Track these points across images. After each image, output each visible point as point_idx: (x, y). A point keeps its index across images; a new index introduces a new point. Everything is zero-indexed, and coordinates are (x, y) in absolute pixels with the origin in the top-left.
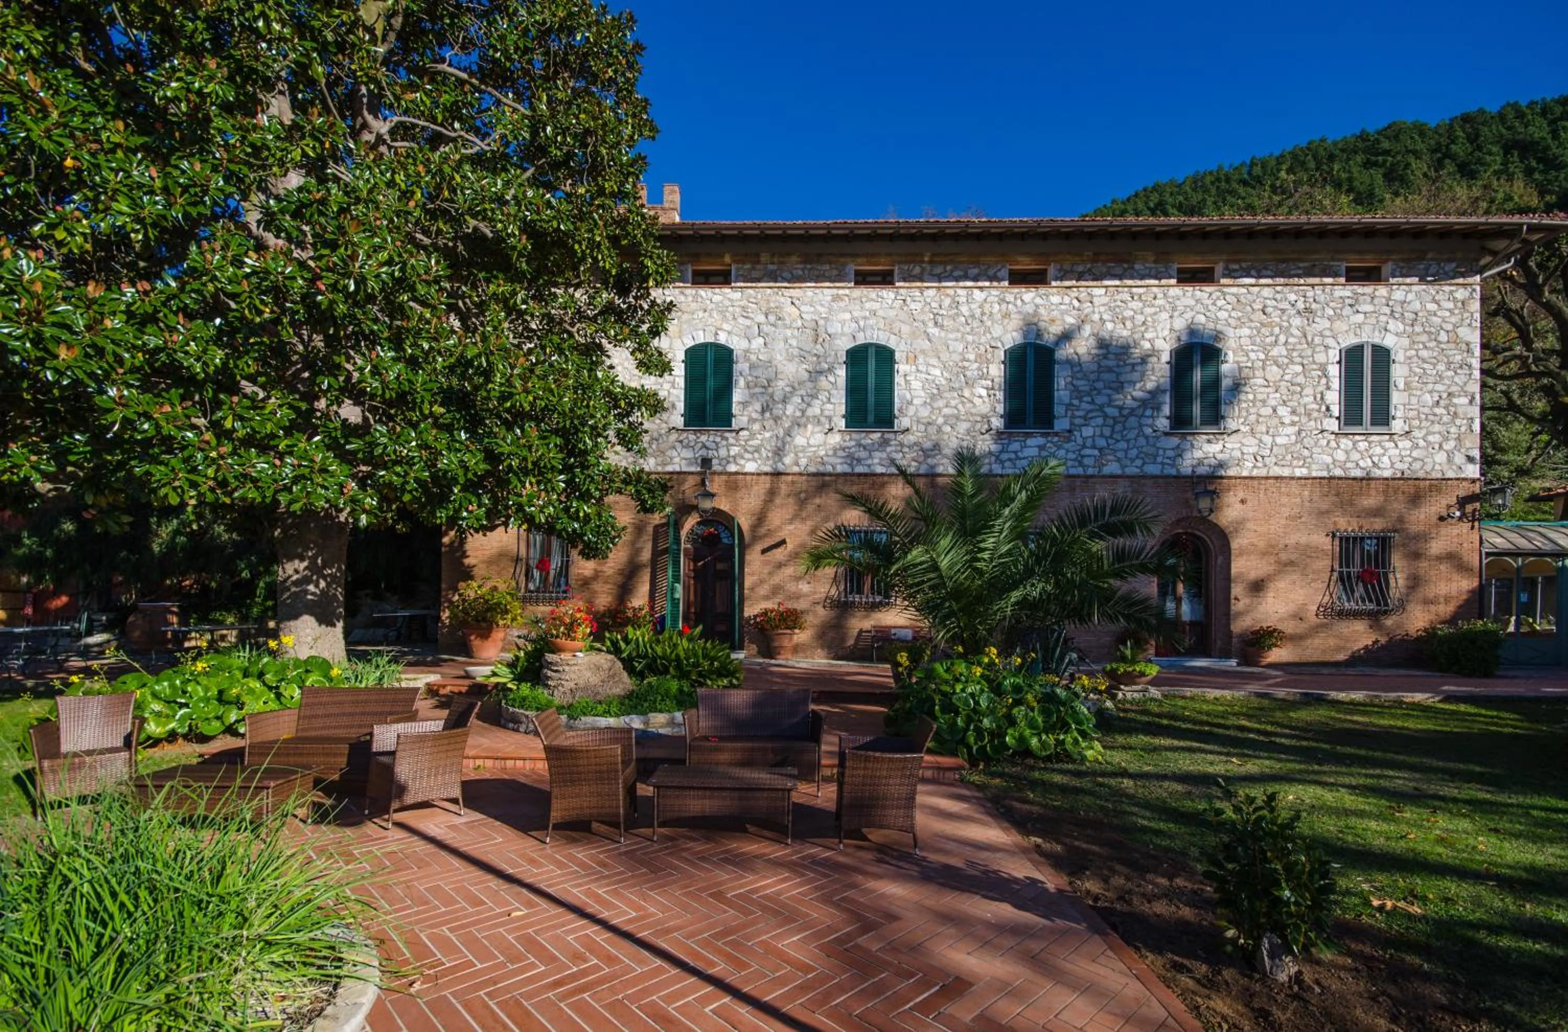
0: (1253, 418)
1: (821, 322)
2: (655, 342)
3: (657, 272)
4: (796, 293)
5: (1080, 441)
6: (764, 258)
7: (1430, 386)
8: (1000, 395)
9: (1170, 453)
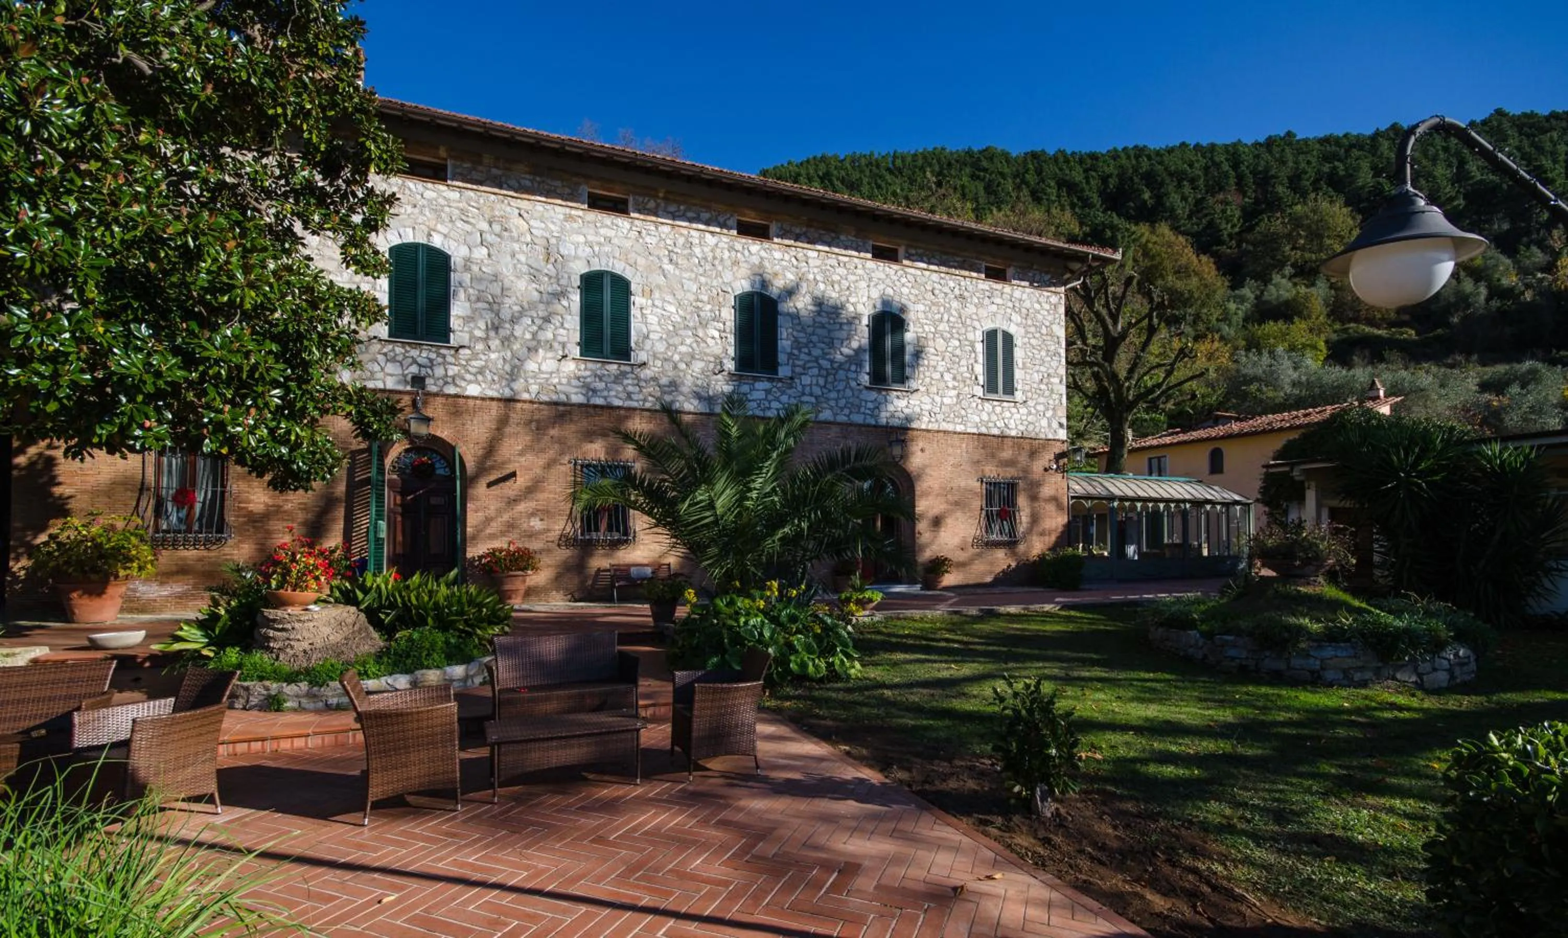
0: (928, 380)
1: (553, 241)
2: (373, 237)
3: (380, 158)
4: (524, 204)
5: (800, 388)
6: (487, 159)
7: (1037, 367)
8: (731, 339)
9: (870, 405)
